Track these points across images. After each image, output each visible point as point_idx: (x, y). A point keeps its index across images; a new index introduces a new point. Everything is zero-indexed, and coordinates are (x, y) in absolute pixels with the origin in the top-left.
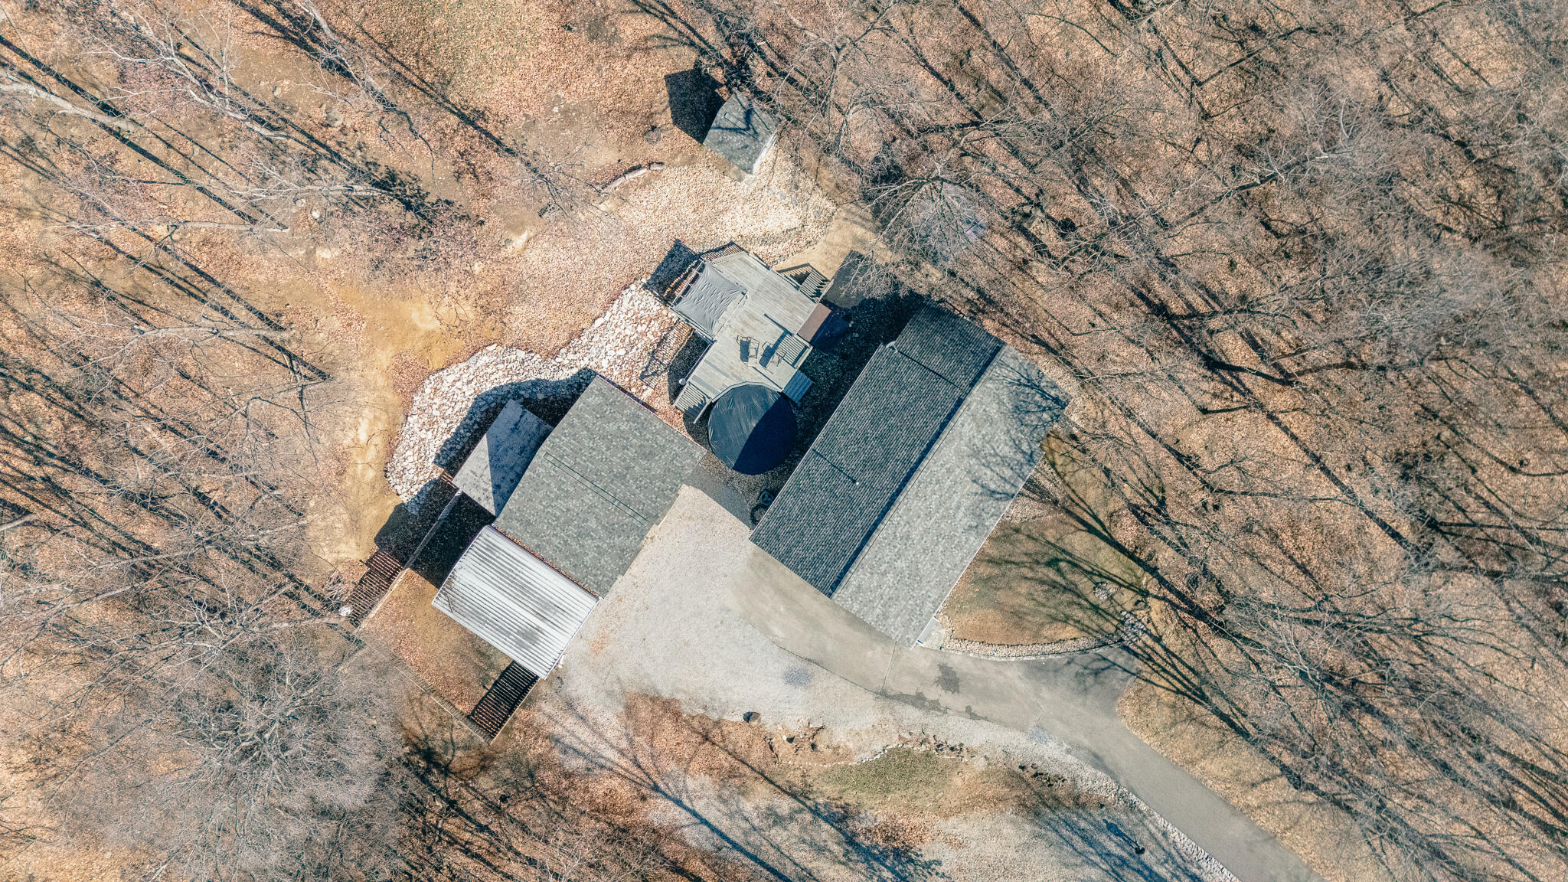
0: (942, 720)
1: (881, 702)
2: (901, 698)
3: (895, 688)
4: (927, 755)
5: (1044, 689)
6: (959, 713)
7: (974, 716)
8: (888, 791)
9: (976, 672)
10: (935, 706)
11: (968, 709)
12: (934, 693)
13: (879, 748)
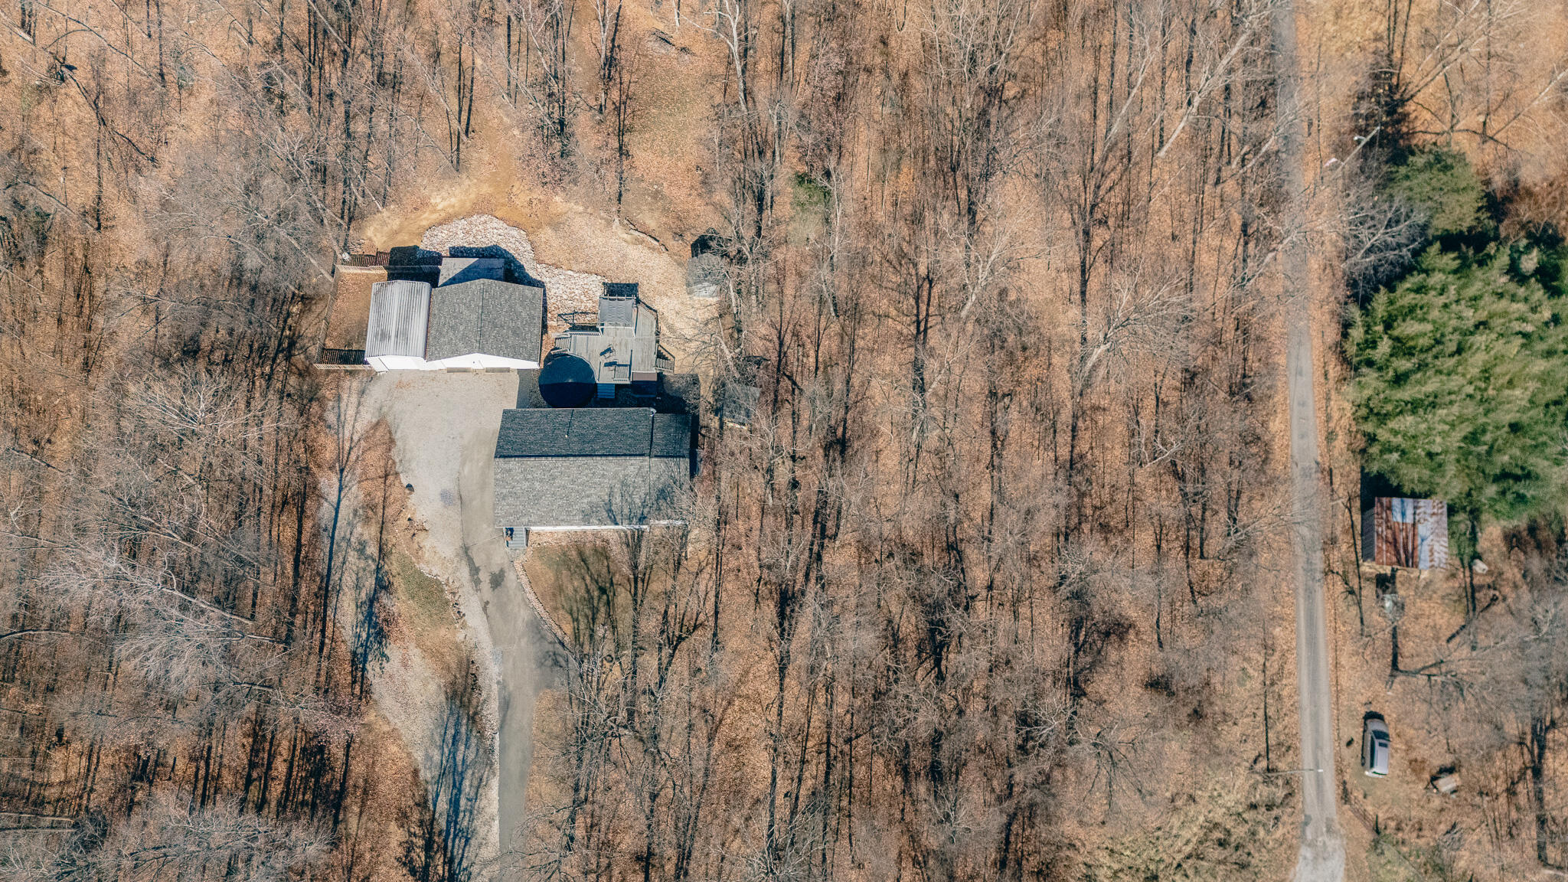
0: (472, 592)
1: (461, 552)
2: (470, 561)
3: (473, 553)
4: (447, 602)
5: (526, 639)
6: (481, 600)
7: (485, 609)
8: (413, 598)
9: (511, 592)
10: (477, 582)
11: (487, 603)
12: (484, 577)
13: (434, 573)
